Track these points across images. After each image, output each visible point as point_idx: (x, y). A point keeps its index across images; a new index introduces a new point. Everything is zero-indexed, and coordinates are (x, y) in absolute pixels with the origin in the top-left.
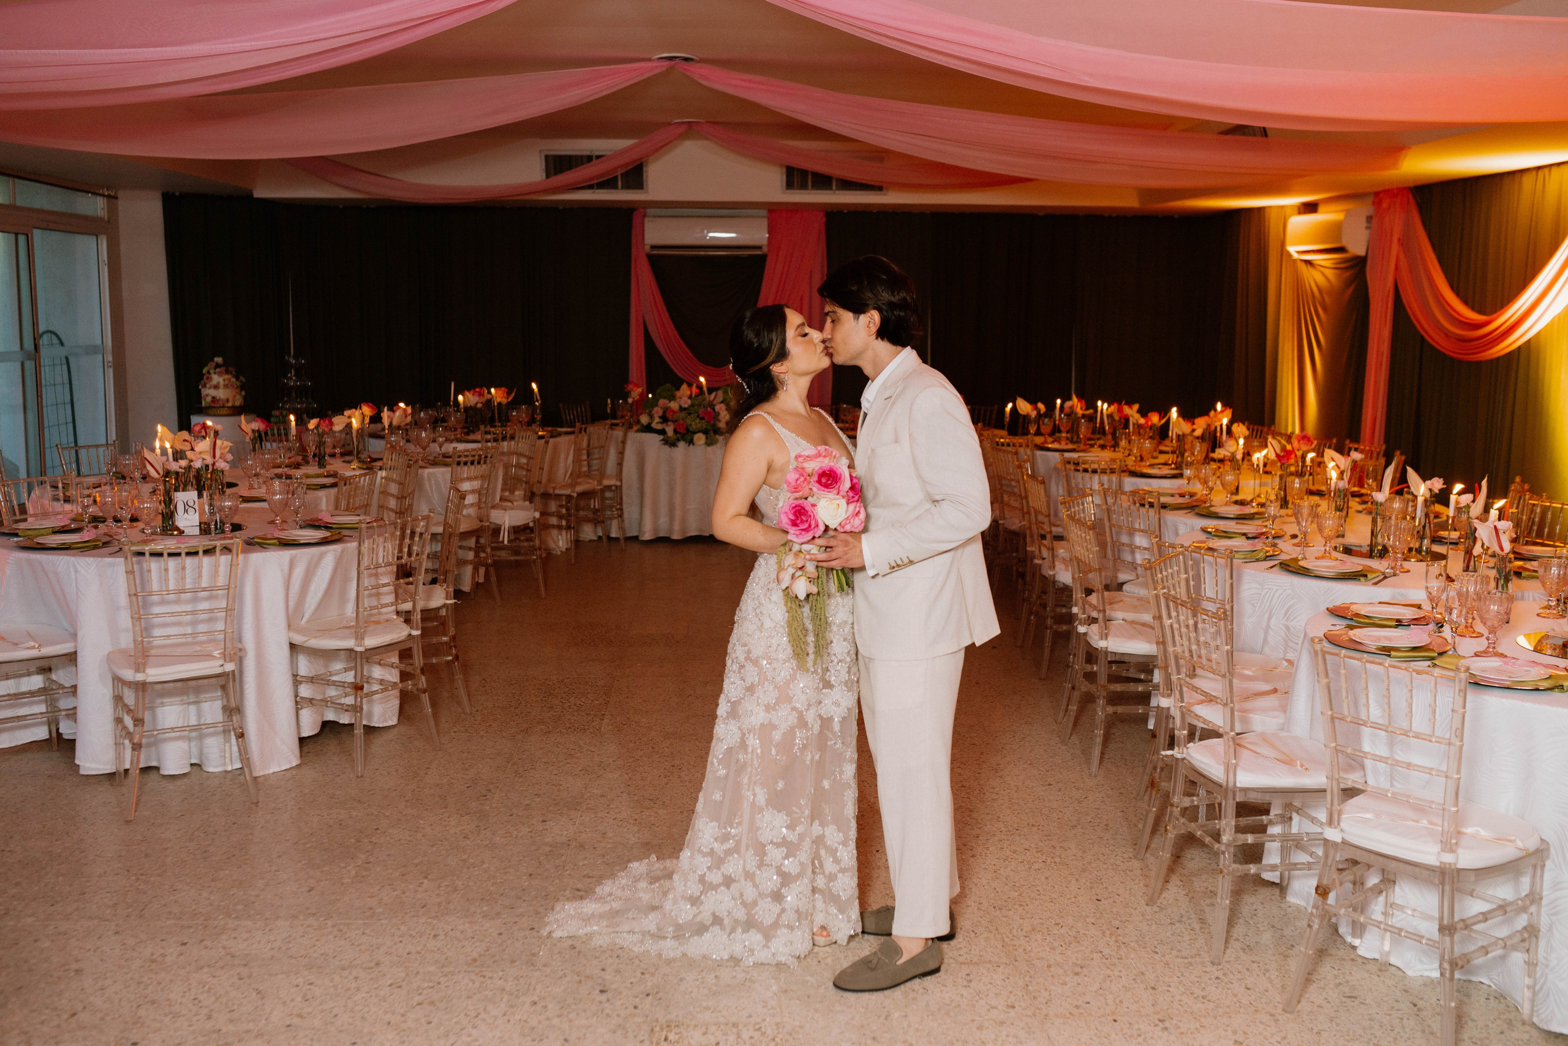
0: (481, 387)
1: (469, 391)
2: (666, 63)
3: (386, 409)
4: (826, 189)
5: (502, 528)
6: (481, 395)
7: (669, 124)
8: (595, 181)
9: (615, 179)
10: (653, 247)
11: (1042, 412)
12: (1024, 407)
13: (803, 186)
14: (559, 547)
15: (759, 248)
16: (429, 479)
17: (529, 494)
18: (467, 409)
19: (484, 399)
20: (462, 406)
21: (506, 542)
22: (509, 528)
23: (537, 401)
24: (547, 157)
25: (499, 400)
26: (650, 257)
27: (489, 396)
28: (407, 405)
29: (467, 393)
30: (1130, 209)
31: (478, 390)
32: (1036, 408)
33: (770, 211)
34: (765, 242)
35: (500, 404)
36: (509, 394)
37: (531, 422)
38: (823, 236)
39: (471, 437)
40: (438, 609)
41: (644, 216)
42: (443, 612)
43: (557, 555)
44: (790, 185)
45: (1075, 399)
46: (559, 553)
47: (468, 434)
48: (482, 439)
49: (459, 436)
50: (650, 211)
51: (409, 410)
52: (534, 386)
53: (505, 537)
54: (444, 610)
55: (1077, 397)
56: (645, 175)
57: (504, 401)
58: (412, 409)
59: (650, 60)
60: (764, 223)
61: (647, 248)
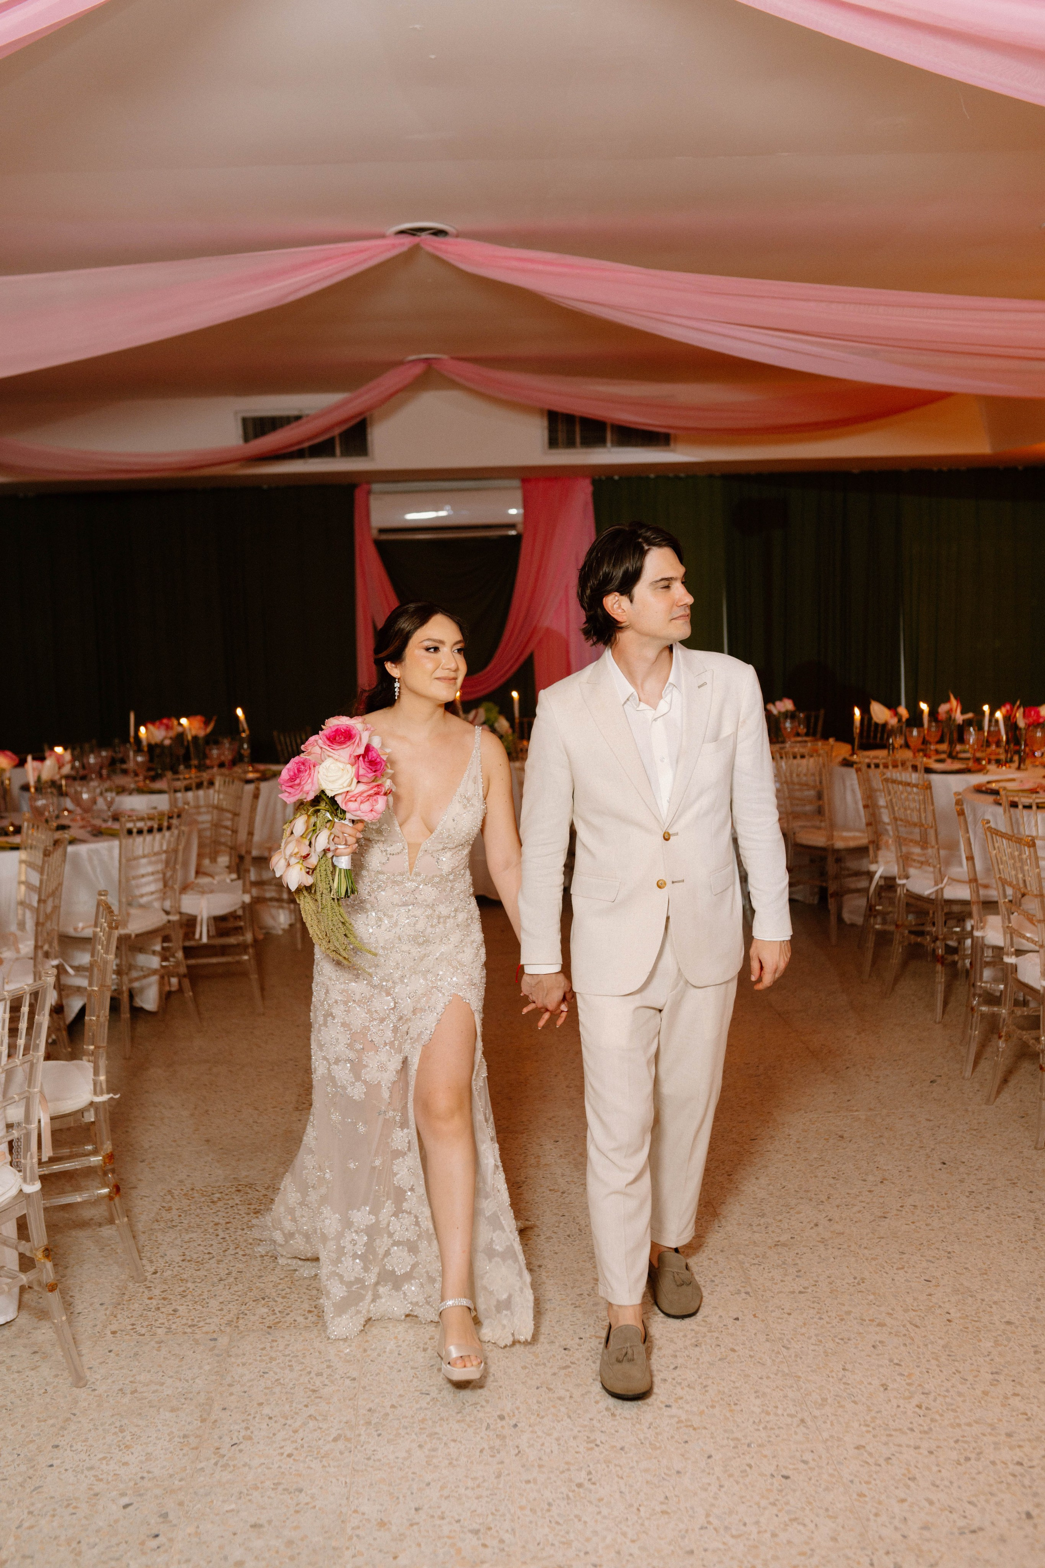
0: (169, 718)
1: (153, 723)
2: (407, 242)
3: (29, 758)
4: (599, 447)
5: (199, 919)
6: (168, 728)
7: (401, 363)
8: (306, 445)
9: (331, 441)
10: (382, 531)
11: (904, 719)
12: (880, 713)
13: (570, 443)
14: (280, 924)
15: (512, 526)
16: (90, 859)
17: (235, 860)
18: (152, 747)
19: (172, 734)
20: (145, 743)
21: (205, 940)
22: (209, 919)
23: (244, 731)
24: (245, 420)
25: (194, 732)
26: (378, 544)
27: (180, 729)
28: (65, 749)
29: (150, 727)
30: (983, 457)
31: (165, 721)
32: (896, 714)
33: (524, 481)
34: (520, 519)
35: (195, 738)
36: (206, 723)
37: (237, 760)
38: (591, 507)
39: (158, 785)
40: (81, 1112)
41: (369, 492)
42: (90, 1117)
43: (278, 936)
44: (553, 443)
45: (954, 702)
46: (280, 932)
47: (153, 779)
48: (169, 787)
49: (141, 784)
50: (376, 487)
51: (68, 756)
52: (239, 712)
53: (203, 934)
54: (92, 1112)
55: (956, 698)
56: (369, 438)
57: (202, 733)
58: (73, 755)
59: (383, 236)
60: (518, 495)
61: (374, 533)
